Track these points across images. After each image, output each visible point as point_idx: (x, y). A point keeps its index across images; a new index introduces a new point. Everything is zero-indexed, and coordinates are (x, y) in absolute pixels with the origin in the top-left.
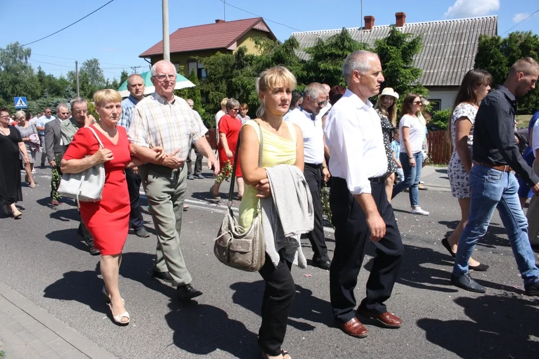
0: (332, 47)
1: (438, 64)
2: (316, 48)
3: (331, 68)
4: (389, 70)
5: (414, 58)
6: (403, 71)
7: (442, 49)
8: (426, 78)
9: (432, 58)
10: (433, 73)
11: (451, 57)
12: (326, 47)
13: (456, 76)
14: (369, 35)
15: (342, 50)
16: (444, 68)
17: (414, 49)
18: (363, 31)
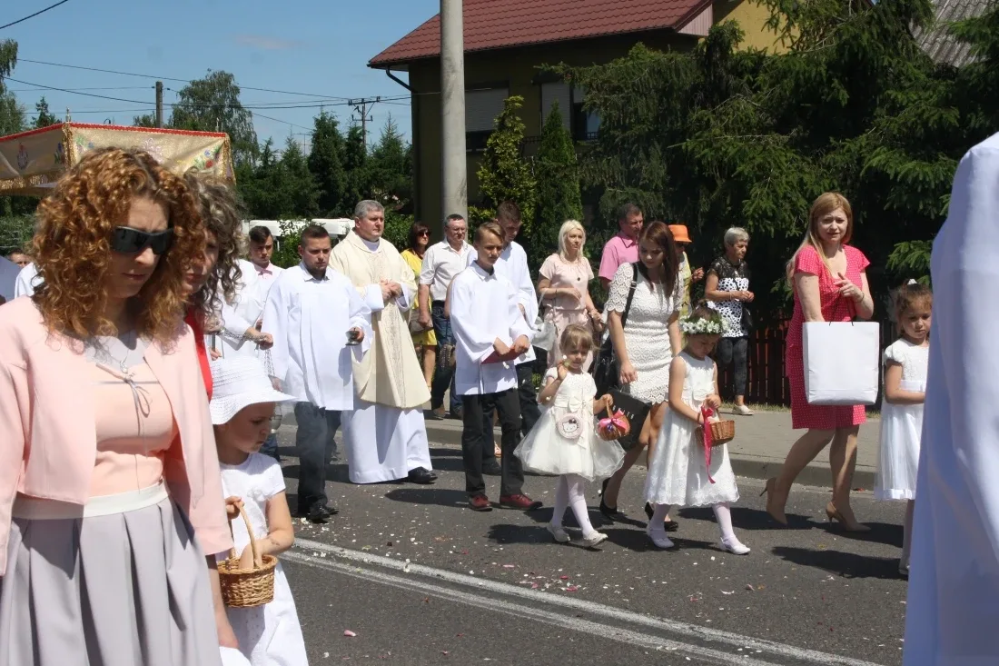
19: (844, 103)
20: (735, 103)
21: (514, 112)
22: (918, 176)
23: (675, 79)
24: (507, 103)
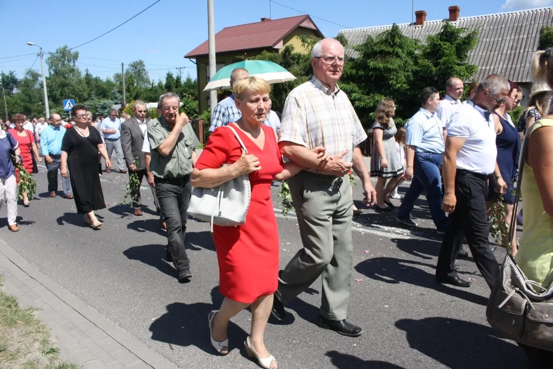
0: (382, 44)
1: (495, 59)
2: (366, 45)
3: (381, 66)
4: (443, 68)
5: (468, 55)
6: (457, 67)
7: (499, 43)
8: (482, 75)
9: (488, 54)
10: (490, 69)
11: (509, 52)
12: (375, 45)
13: (514, 73)
14: (421, 32)
15: (392, 46)
16: (501, 64)
17: (469, 45)
18: (414, 26)
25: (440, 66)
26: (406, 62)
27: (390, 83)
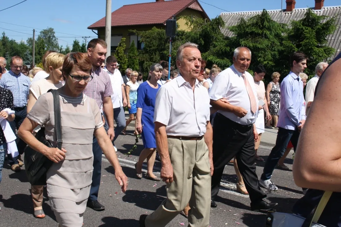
0: (252, 26)
2: (239, 26)
3: (251, 45)
4: (304, 49)
6: (316, 49)
12: (248, 26)
14: (290, 17)
15: (261, 29)
17: (327, 30)
18: (285, 13)
19: (203, 44)
20: (177, 43)
21: (123, 42)
22: (219, 63)
23: (163, 36)
24: (122, 40)
25: (301, 48)
26: (274, 42)
27: (258, 60)
